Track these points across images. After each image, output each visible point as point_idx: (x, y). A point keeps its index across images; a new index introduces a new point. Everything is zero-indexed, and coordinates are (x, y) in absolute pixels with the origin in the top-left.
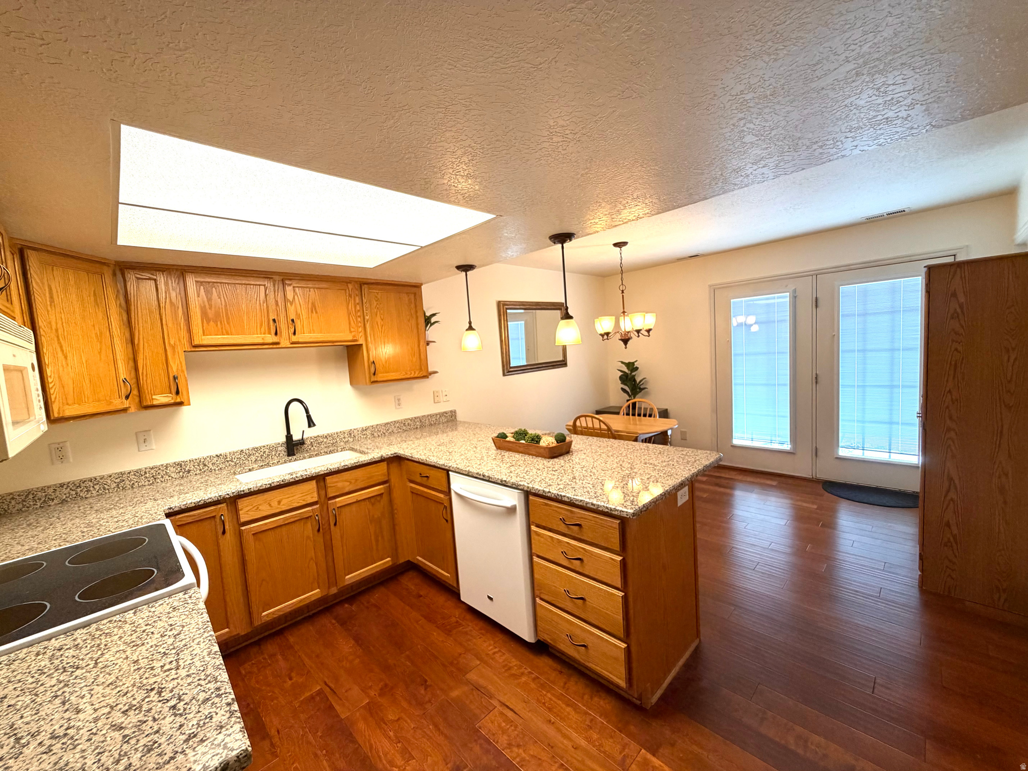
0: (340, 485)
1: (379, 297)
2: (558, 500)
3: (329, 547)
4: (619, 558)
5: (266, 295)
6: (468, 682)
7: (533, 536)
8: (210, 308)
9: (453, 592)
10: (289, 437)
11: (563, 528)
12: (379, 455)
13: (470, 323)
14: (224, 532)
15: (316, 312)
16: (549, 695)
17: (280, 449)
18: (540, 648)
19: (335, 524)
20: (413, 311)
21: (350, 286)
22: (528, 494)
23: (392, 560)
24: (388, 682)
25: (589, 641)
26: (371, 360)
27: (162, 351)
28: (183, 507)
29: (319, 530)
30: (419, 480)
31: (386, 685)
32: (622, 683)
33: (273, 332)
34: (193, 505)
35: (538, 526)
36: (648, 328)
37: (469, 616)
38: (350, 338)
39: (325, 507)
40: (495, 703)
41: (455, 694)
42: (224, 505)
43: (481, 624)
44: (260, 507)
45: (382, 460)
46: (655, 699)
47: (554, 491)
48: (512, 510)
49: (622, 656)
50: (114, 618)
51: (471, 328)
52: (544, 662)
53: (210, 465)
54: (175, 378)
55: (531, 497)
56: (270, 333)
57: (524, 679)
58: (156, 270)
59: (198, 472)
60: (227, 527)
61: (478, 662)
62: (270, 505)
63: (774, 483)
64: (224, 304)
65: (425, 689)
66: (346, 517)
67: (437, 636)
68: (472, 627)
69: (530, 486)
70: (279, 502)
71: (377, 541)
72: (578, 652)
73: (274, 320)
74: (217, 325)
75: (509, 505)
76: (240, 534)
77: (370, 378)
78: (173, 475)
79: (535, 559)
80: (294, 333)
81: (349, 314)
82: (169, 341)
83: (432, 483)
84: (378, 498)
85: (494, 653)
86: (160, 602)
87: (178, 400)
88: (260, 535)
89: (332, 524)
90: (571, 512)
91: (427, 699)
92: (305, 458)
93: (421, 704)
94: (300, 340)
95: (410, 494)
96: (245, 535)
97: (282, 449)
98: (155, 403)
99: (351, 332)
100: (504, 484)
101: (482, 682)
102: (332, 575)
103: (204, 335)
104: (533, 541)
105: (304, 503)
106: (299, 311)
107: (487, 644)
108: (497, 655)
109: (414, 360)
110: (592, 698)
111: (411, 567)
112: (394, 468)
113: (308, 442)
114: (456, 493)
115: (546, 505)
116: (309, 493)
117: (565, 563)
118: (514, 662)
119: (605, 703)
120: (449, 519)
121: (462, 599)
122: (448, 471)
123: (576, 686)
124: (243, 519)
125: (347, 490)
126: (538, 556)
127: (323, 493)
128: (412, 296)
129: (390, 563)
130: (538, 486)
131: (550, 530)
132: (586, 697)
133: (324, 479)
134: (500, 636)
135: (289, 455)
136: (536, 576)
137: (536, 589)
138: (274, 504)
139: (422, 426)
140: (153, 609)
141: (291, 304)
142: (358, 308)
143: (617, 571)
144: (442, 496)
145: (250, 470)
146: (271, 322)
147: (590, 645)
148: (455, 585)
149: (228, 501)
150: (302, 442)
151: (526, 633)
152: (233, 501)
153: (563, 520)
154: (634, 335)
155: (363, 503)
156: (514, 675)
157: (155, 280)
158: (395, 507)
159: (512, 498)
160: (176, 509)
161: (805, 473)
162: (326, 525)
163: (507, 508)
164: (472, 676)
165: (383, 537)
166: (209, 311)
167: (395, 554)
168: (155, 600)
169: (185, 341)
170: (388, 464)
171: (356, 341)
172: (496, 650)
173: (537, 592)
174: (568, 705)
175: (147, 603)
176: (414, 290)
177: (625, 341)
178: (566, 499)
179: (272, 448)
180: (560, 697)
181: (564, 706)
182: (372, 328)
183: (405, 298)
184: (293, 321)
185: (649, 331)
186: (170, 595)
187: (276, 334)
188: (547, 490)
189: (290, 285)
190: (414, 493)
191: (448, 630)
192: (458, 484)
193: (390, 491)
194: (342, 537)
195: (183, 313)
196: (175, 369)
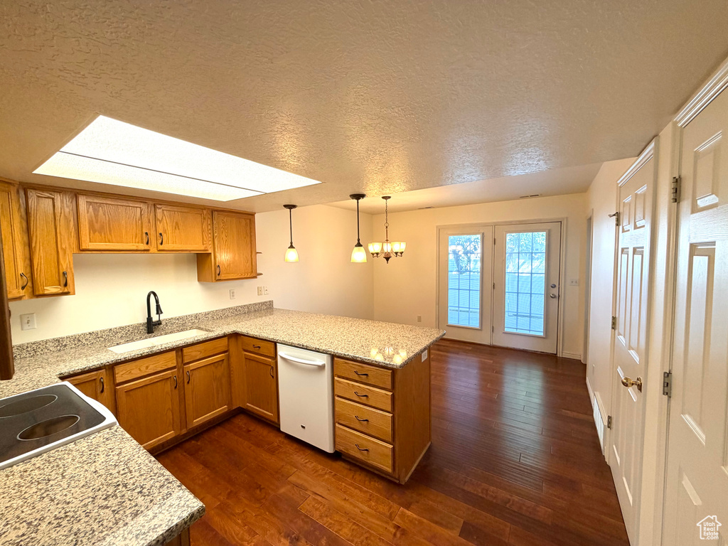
0: (194, 354)
1: (225, 220)
2: (354, 360)
3: (183, 399)
4: (390, 394)
5: (141, 215)
6: (290, 483)
7: (336, 383)
8: (97, 222)
9: (274, 426)
10: (149, 318)
11: (356, 377)
12: (223, 332)
13: (291, 243)
14: (102, 391)
15: (179, 229)
16: (343, 484)
18: (337, 456)
19: (188, 383)
20: (248, 232)
21: (205, 212)
22: (333, 357)
23: (228, 407)
24: (232, 489)
25: (370, 447)
26: (217, 264)
27: (54, 253)
28: (72, 373)
29: (176, 387)
30: (252, 349)
31: (231, 492)
32: (390, 470)
33: (145, 241)
34: (80, 371)
35: (339, 377)
36: (401, 251)
37: (286, 441)
38: (203, 248)
39: (181, 371)
40: (309, 493)
41: (282, 490)
42: (104, 370)
43: (295, 446)
44: (132, 372)
45: (224, 336)
46: (407, 479)
47: (351, 354)
48: (322, 368)
49: (390, 453)
51: (291, 247)
52: (339, 465)
53: (84, 341)
54: (64, 274)
55: (336, 359)
56: (142, 243)
57: (327, 476)
58: (55, 192)
59: (73, 346)
60: (105, 387)
61: (296, 470)
62: (140, 370)
63: (470, 348)
64: (107, 219)
65: (260, 491)
66: (196, 377)
67: (265, 456)
68: (290, 447)
69: (336, 351)
70: (147, 367)
71: (218, 394)
72: (362, 454)
73: (147, 234)
74: (101, 235)
75: (320, 364)
76: (115, 391)
77: (215, 277)
78: (51, 349)
79: (336, 398)
80: (161, 244)
81: (203, 231)
82: (61, 245)
83: (262, 351)
84: (220, 363)
85: (306, 463)
87: (66, 291)
88: (131, 393)
89: (186, 381)
90: (362, 367)
91: (263, 497)
92: (161, 335)
93: (258, 500)
94: (166, 249)
95: (244, 360)
96: (119, 392)
97: (143, 328)
98: (46, 292)
99: (203, 244)
100: (317, 351)
101: (300, 482)
102: (184, 420)
103: (90, 242)
104: (335, 386)
105: (166, 367)
106: (166, 228)
107: (301, 458)
108: (308, 465)
109: (248, 265)
110: (370, 483)
111: (242, 411)
112: (233, 340)
113: (163, 323)
114: (281, 357)
115: (346, 363)
116: (171, 360)
117: (357, 399)
118: (320, 467)
119: (378, 485)
120: (275, 377)
121: (282, 430)
122: (275, 343)
123: (359, 476)
124: (119, 380)
125: (198, 358)
126: (338, 396)
127: (180, 360)
128: (248, 221)
129: (227, 410)
130: (340, 351)
131: (347, 379)
132: (367, 482)
133: (182, 350)
134: (308, 452)
135: (148, 333)
136: (336, 409)
137: (336, 418)
138: (143, 368)
139: (249, 312)
141: (160, 223)
142: (209, 227)
143: (389, 401)
144: (270, 360)
145: (118, 344)
146: (144, 234)
147: (370, 449)
148: (276, 421)
149: (107, 368)
150: (159, 323)
151: (328, 447)
152: (111, 367)
153: (356, 372)
154: (393, 256)
155: (209, 367)
156: (319, 475)
157: (53, 199)
158: (231, 369)
159: (322, 360)
160: (66, 374)
161: (487, 342)
162: (181, 384)
163: (319, 366)
164: (292, 479)
165: (222, 391)
166: (95, 224)
167: (230, 403)
169: (74, 246)
170: (228, 339)
171: (207, 250)
172: (307, 461)
173: (337, 420)
174: (356, 488)
176: (250, 217)
177: (388, 259)
178: (359, 359)
179: (136, 327)
180: (351, 485)
181: (353, 489)
182: (219, 242)
183: (243, 222)
184: (161, 234)
185: (401, 253)
187: (147, 243)
188: (347, 354)
189: (160, 208)
190: (248, 359)
191: (272, 451)
192: (282, 351)
193: (228, 357)
194: (193, 391)
195: (74, 225)
196: (64, 267)
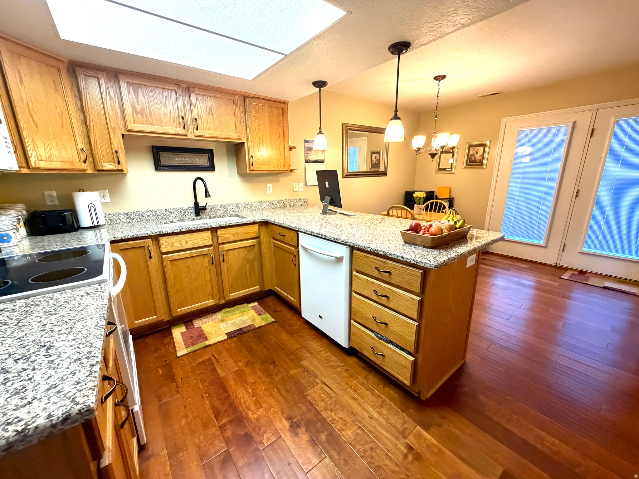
0: (227, 236)
1: (257, 108)
2: (375, 254)
3: (219, 274)
4: (418, 299)
5: (176, 98)
6: (301, 366)
7: (354, 278)
8: (138, 103)
9: (298, 312)
10: (196, 203)
11: (376, 274)
12: (253, 219)
13: (320, 129)
14: (150, 257)
15: (212, 115)
16: (355, 382)
17: (191, 211)
18: (351, 352)
19: (223, 261)
20: (281, 122)
21: (237, 97)
22: (352, 248)
23: (260, 288)
24: (251, 359)
25: (387, 353)
26: (251, 155)
27: (106, 132)
28: (123, 238)
29: (213, 263)
30: (278, 237)
31: (250, 361)
32: (407, 383)
33: (182, 126)
34: (130, 237)
35: (358, 272)
36: (452, 146)
37: (306, 327)
38: (236, 137)
39: (217, 250)
40: (318, 381)
41: (293, 372)
42: (150, 240)
43: (313, 332)
44: (174, 244)
45: (255, 223)
46: (429, 395)
47: (373, 246)
48: (340, 260)
49: (410, 366)
50: (47, 295)
51: (320, 132)
52: (353, 360)
53: (146, 216)
54: (117, 152)
55: (355, 251)
56: (180, 127)
57: (339, 369)
58: (98, 70)
59: (139, 220)
60: (152, 254)
61: (310, 355)
62: (181, 244)
64: (147, 102)
65: (274, 367)
66: (230, 257)
67: (284, 336)
68: (307, 334)
69: (355, 243)
70: (187, 242)
71: (251, 275)
72: (377, 358)
73: (183, 117)
74: (143, 117)
75: (338, 256)
76: (162, 260)
77: (249, 167)
78: (123, 220)
79: (354, 294)
80: (197, 129)
81: (236, 119)
82: (111, 125)
83: (286, 239)
84: (252, 248)
85: (321, 351)
86: (80, 289)
87: (120, 168)
88: (176, 262)
89: (222, 259)
90: (385, 263)
91: (275, 373)
92: (206, 218)
93: (269, 375)
94: (202, 135)
95: (273, 247)
96: (165, 261)
97: (193, 211)
98: (105, 168)
99: (236, 132)
100: (336, 241)
101: (312, 368)
102: (222, 293)
103: (134, 123)
104: (353, 282)
105: (203, 245)
106: (200, 113)
107: (316, 345)
108: (322, 353)
109: (280, 157)
110: (384, 388)
111: (272, 293)
112: (263, 229)
114: (302, 246)
115: (366, 257)
116: (206, 238)
117: (375, 298)
118: (334, 358)
119: (393, 393)
120: (297, 264)
121: (303, 316)
122: (297, 232)
123: (372, 378)
124: (164, 250)
125: (231, 240)
126: (356, 293)
127: (215, 240)
128: (281, 110)
129: (259, 290)
130: (361, 242)
131: (367, 275)
132: (381, 386)
133: (216, 231)
134: (325, 341)
135: (196, 215)
136: (353, 305)
137: (352, 314)
138: (184, 243)
139: (284, 207)
140: (73, 293)
141: (195, 107)
142: (242, 115)
143: (416, 308)
144: (293, 249)
145: (171, 222)
146: (181, 119)
147: (386, 355)
148: (298, 307)
149: (153, 238)
150: (205, 208)
151: (343, 342)
152: (156, 238)
153: (377, 268)
155: (242, 250)
156: (332, 366)
157: (98, 78)
158: (263, 254)
159: (340, 251)
160: (119, 238)
161: (551, 261)
162: (217, 262)
163: (337, 258)
164: (305, 363)
165: (254, 273)
166: (137, 106)
167: (262, 284)
168: (77, 287)
169: (122, 127)
170: (259, 227)
171: (240, 139)
172: (322, 349)
173: (353, 317)
174: (367, 390)
175: (72, 288)
176: (282, 105)
177: (433, 156)
178: (381, 253)
179: (186, 210)
180: (362, 384)
181: (364, 390)
182: (251, 130)
183: (276, 112)
184: (196, 119)
186: (89, 285)
187: (184, 128)
188: (367, 246)
189: (193, 92)
190: (275, 246)
191: (291, 333)
192: (304, 240)
193: (260, 244)
194: (228, 269)
195: (119, 105)
196: (116, 146)
